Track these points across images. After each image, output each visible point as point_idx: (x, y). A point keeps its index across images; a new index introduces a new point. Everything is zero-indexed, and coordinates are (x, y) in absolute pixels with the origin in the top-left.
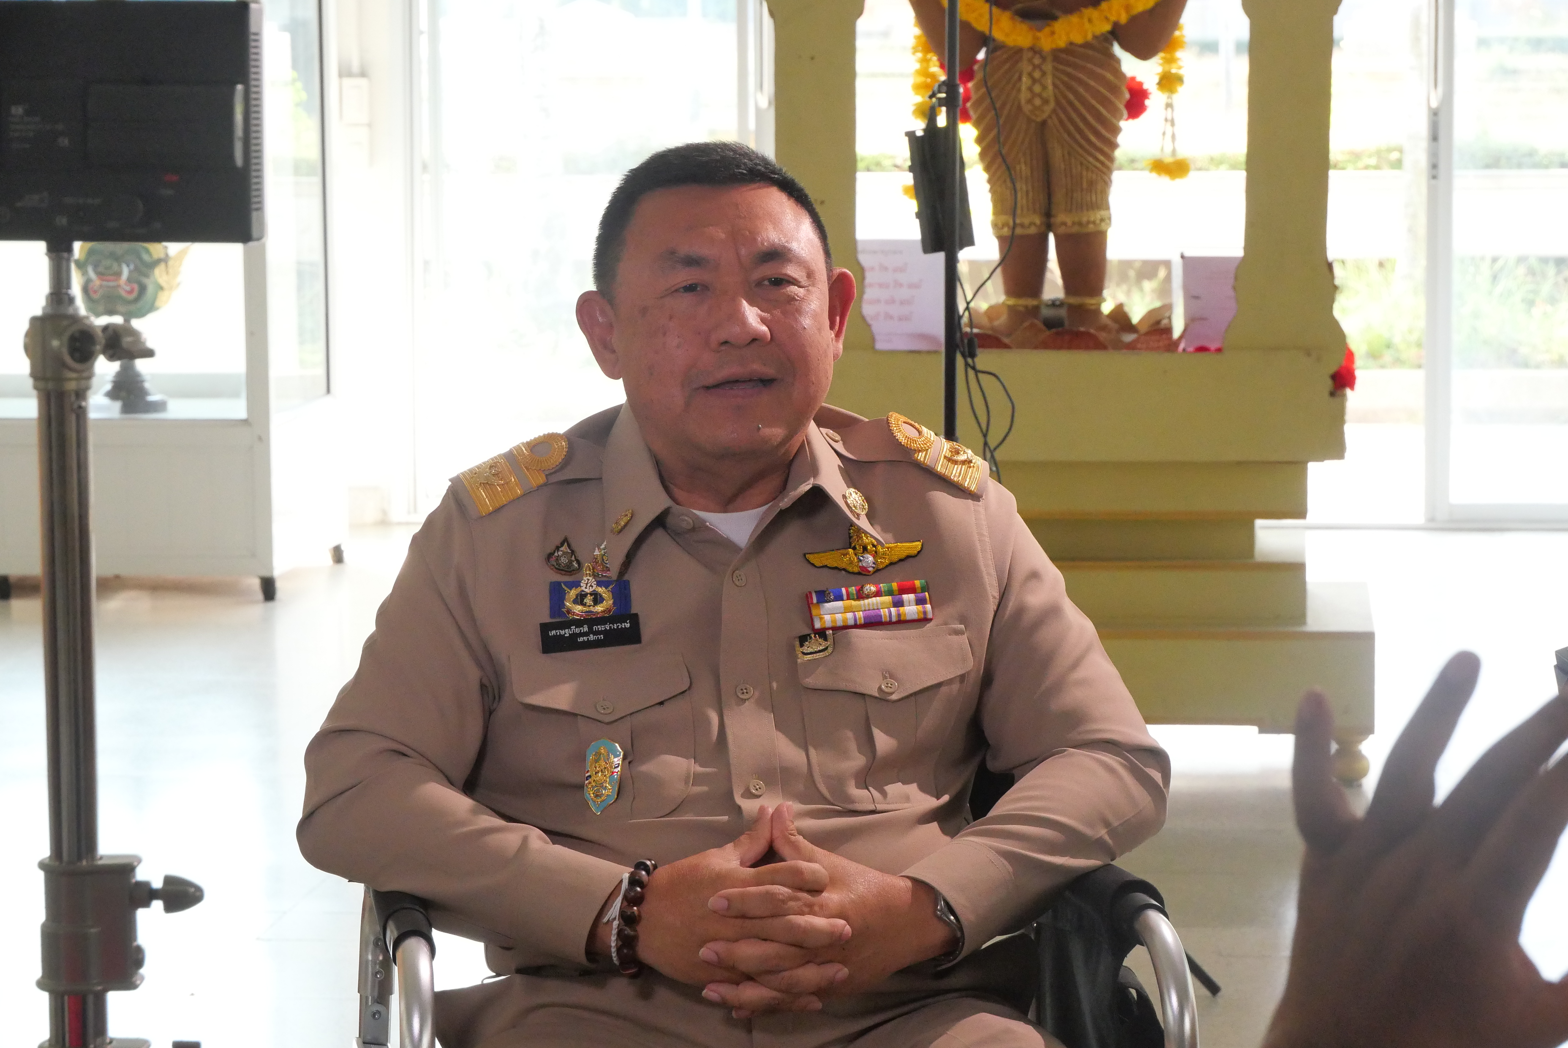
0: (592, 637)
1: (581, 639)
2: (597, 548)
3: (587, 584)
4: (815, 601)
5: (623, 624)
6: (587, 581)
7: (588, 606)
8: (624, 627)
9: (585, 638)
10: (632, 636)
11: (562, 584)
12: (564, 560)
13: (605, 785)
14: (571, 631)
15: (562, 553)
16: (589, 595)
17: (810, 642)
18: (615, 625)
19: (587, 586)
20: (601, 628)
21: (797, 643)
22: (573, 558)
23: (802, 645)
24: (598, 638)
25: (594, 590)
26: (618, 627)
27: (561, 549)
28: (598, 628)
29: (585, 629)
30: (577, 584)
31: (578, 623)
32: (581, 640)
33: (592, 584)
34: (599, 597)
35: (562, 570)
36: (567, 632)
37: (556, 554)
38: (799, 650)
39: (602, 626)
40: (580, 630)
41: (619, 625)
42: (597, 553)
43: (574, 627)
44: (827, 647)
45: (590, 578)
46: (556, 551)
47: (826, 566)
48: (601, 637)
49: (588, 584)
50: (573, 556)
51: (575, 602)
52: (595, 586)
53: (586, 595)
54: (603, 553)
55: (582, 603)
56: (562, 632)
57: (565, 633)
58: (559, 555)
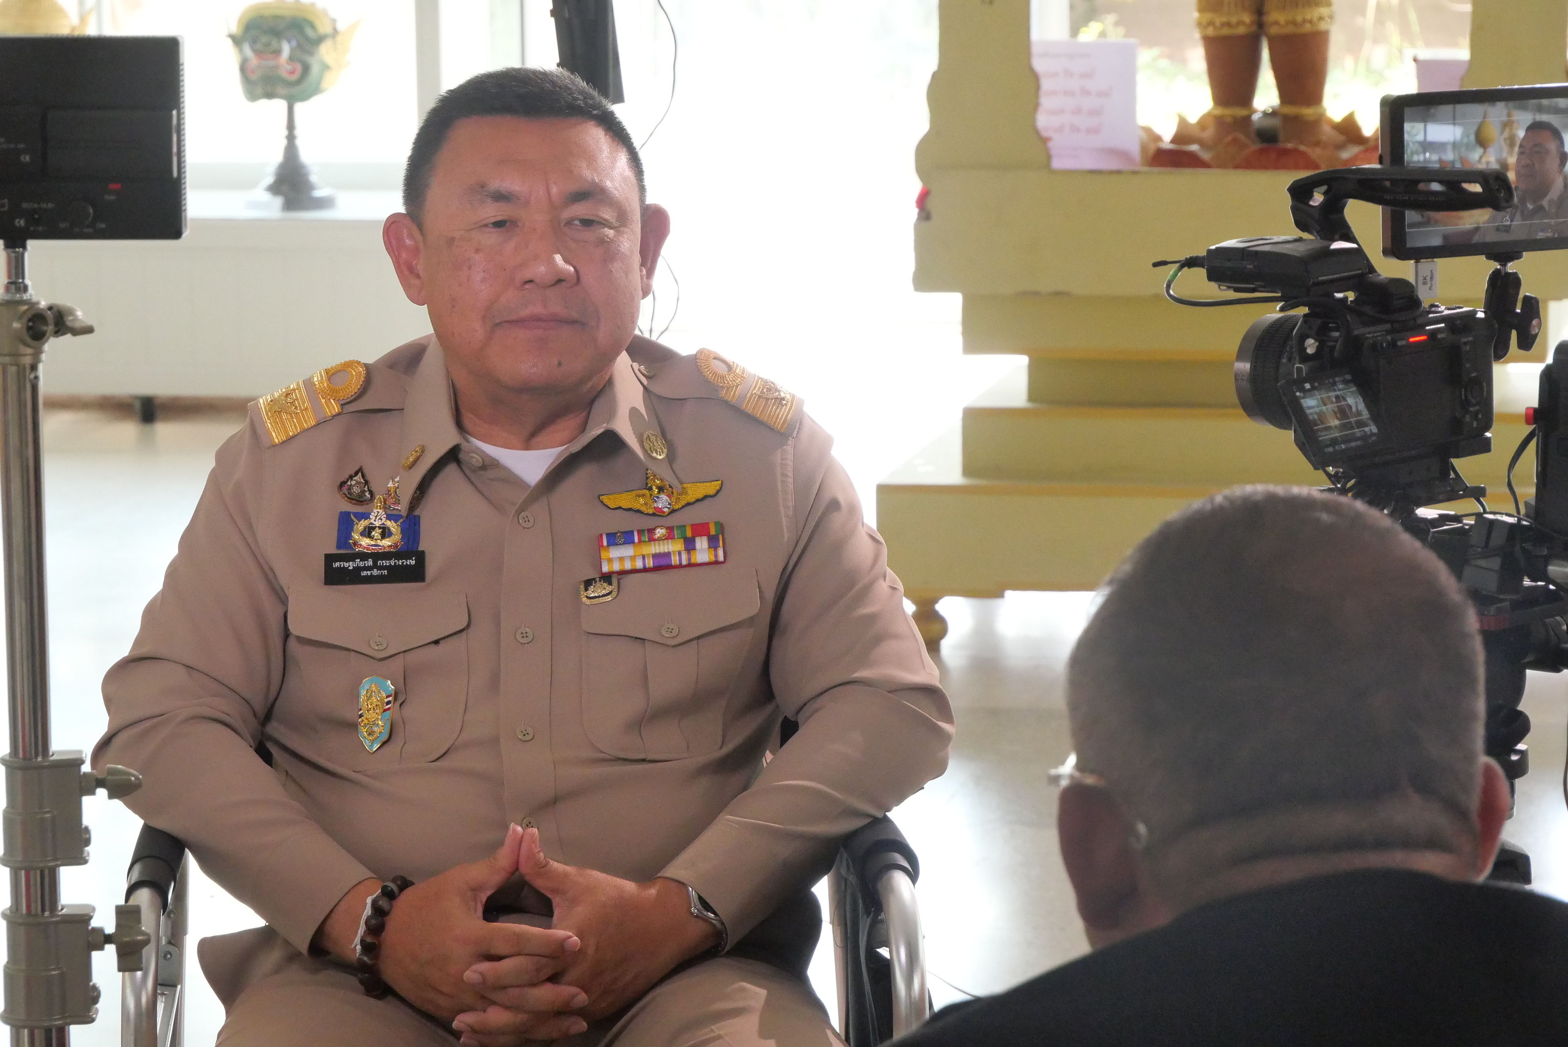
0: (375, 572)
1: (364, 573)
2: (391, 480)
3: (376, 517)
4: (605, 543)
5: (408, 561)
6: (376, 513)
7: (375, 539)
8: (409, 564)
9: (369, 573)
10: (416, 574)
11: (352, 515)
12: (356, 490)
13: (377, 723)
14: (355, 564)
15: (355, 482)
16: (377, 528)
17: (594, 586)
18: (400, 561)
19: (376, 518)
20: (386, 563)
21: (582, 587)
22: (366, 489)
23: (586, 590)
24: (382, 573)
25: (383, 524)
26: (403, 563)
27: (355, 478)
28: (383, 563)
29: (370, 563)
30: (366, 516)
31: (363, 556)
32: (364, 575)
33: (382, 517)
34: (387, 530)
35: (353, 499)
36: (351, 565)
37: (349, 483)
38: (583, 594)
39: (387, 562)
40: (365, 564)
41: (404, 562)
42: (390, 485)
43: (359, 560)
44: (612, 591)
45: (381, 511)
46: (350, 480)
47: (620, 508)
48: (385, 573)
49: (378, 517)
50: (366, 487)
51: (363, 534)
52: (384, 519)
53: (374, 528)
54: (397, 486)
55: (369, 536)
56: (346, 565)
57: (349, 566)
58: (351, 485)
